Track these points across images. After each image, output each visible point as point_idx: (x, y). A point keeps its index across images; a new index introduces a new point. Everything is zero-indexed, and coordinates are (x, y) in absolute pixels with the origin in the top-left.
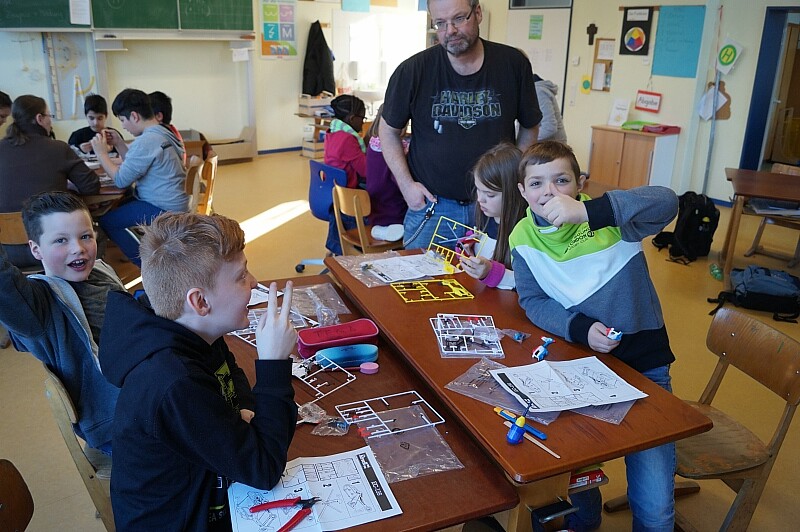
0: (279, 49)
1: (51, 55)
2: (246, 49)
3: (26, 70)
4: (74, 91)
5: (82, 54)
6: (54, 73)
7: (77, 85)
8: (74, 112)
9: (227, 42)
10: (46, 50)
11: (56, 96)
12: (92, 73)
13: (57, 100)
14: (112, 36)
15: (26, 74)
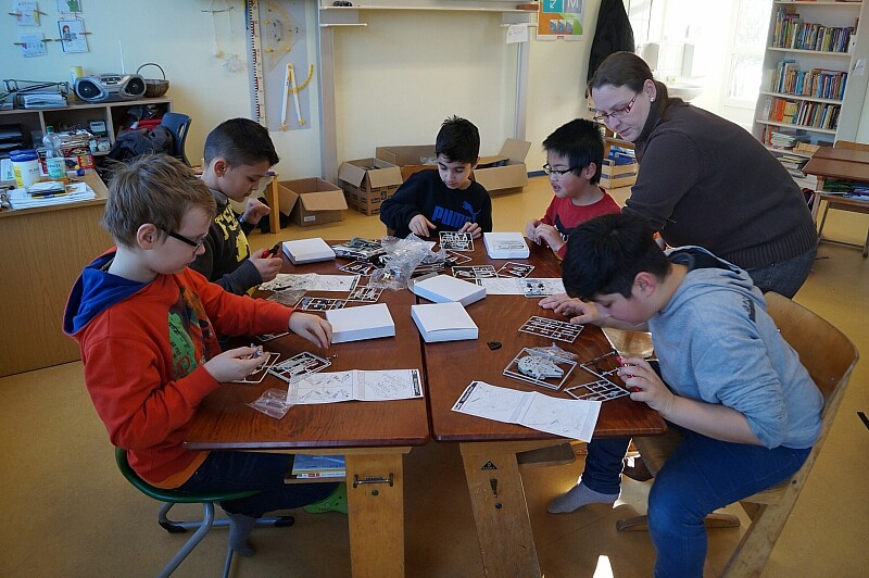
0: (561, 25)
1: (257, 33)
2: (526, 25)
3: (220, 56)
4: (286, 88)
5: (299, 31)
6: (259, 59)
7: (290, 78)
8: (283, 119)
9: (499, 14)
10: (250, 25)
11: (260, 95)
12: (311, 60)
13: (261, 102)
14: (347, 4)
15: (221, 62)
